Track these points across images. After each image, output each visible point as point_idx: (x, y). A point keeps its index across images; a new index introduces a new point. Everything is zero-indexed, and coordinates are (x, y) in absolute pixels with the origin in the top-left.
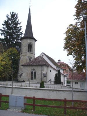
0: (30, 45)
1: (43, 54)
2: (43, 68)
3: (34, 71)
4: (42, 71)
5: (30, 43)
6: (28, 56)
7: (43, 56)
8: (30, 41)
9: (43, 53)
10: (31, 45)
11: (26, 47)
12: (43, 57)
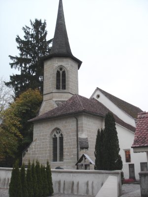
0: (61, 72)
1: (98, 93)
2: (79, 123)
3: (58, 136)
4: (77, 131)
5: (61, 69)
6: (55, 100)
7: (98, 96)
8: (60, 64)
9: (98, 89)
10: (64, 72)
11: (50, 78)
12: (98, 100)
